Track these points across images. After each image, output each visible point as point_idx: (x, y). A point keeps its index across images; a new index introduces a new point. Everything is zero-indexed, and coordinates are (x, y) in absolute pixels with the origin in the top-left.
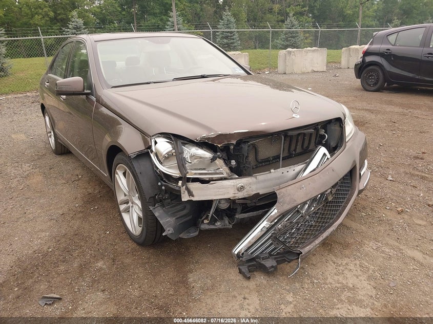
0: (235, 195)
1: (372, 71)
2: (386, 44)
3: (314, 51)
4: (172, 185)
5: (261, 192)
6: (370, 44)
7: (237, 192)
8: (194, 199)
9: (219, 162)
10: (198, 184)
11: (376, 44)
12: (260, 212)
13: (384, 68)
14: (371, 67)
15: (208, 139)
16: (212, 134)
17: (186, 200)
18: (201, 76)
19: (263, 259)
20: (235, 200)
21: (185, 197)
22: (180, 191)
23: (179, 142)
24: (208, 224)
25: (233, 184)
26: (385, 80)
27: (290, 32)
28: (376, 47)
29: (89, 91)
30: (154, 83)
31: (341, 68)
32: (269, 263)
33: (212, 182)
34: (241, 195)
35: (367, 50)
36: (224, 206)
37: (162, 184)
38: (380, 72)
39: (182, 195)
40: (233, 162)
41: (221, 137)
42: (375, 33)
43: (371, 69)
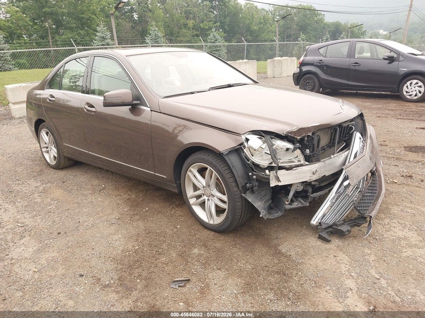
0: (311, 178)
1: (308, 78)
2: (319, 56)
3: (246, 63)
4: (261, 174)
5: (327, 174)
6: (304, 56)
7: (312, 175)
8: (280, 184)
9: (298, 152)
10: (283, 171)
11: (309, 56)
12: (326, 190)
13: (319, 76)
14: (307, 76)
15: (291, 133)
16: (295, 129)
17: (274, 186)
18: (228, 85)
19: (340, 225)
20: (311, 182)
21: (273, 184)
22: (269, 179)
23: (268, 137)
24: (289, 204)
25: (310, 169)
26: (320, 86)
27: (214, 46)
28: (309, 58)
29: (139, 102)
30: (198, 92)
31: (267, 78)
32: (344, 228)
33: (294, 169)
34: (315, 178)
35: (303, 61)
36: (300, 188)
37: (252, 173)
38: (316, 79)
39: (271, 181)
40: (308, 151)
41: (301, 130)
42: (307, 47)
43: (308, 77)
